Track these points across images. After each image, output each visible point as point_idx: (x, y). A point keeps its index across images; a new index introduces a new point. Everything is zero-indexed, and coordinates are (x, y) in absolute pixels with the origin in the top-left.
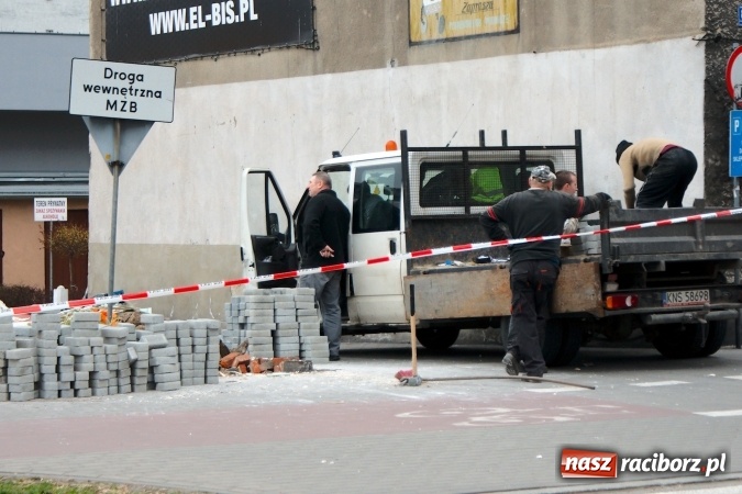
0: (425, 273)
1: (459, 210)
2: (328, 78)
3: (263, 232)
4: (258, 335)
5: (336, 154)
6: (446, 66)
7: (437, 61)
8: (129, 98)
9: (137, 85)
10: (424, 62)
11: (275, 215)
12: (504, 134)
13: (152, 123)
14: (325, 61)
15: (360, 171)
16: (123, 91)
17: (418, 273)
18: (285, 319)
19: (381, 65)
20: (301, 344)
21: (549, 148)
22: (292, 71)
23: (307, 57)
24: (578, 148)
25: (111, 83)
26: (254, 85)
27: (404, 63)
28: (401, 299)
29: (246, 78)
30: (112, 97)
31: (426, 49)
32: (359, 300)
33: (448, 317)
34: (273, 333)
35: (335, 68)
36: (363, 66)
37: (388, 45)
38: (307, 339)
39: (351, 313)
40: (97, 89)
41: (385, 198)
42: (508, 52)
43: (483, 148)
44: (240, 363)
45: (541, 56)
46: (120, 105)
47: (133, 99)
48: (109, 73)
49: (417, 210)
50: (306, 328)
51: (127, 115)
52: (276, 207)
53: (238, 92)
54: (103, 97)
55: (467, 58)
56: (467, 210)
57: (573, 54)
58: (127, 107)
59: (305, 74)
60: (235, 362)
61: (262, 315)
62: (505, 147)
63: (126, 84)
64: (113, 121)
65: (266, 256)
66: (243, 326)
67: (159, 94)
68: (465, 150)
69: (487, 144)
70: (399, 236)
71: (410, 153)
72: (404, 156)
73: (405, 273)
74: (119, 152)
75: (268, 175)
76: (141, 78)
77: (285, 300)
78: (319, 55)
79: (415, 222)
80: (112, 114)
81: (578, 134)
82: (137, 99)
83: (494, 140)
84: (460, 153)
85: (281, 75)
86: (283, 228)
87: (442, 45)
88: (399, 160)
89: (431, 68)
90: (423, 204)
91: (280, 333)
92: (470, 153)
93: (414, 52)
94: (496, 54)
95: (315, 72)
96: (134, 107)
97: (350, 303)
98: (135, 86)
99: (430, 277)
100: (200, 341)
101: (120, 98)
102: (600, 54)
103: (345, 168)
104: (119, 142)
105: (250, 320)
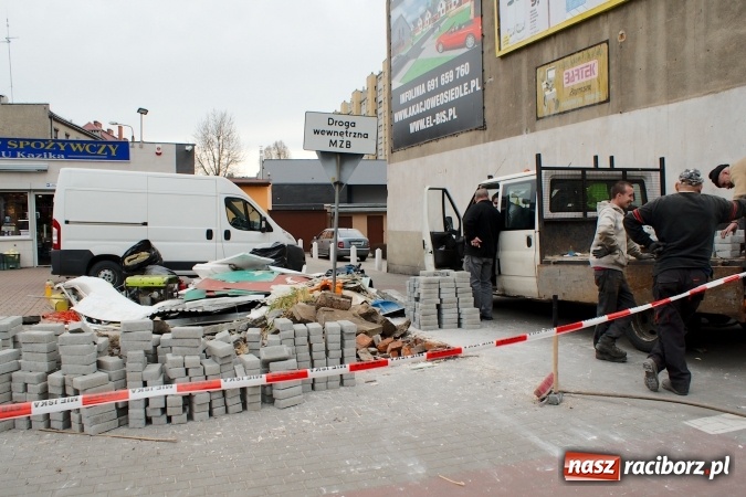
0: (554, 263)
1: (579, 215)
2: (491, 144)
3: (440, 228)
4: (427, 308)
5: (490, 177)
6: (560, 129)
7: (553, 126)
8: (346, 139)
9: (351, 129)
10: (546, 128)
11: (450, 218)
12: (612, 158)
13: (362, 155)
14: (490, 135)
15: (505, 187)
16: (341, 134)
17: (548, 263)
18: (448, 295)
19: (520, 133)
20: (459, 314)
21: (643, 170)
22: (473, 142)
23: (481, 134)
24: (662, 170)
25: (332, 128)
26: (454, 152)
27: (533, 130)
28: (534, 280)
29: (451, 149)
30: (333, 138)
31: (546, 121)
32: (505, 278)
33: (573, 300)
34: (438, 307)
35: (495, 138)
36: (510, 135)
37: (524, 121)
38: (464, 310)
39: (499, 286)
40: (323, 132)
41: (523, 206)
42: (601, 115)
43: (596, 168)
44: (393, 350)
45: (625, 114)
46: (339, 143)
47: (348, 139)
48: (331, 122)
49: (548, 214)
50: (463, 302)
51: (344, 150)
52: (450, 212)
53: (447, 155)
54: (328, 138)
55: (573, 123)
56: (585, 215)
57: (651, 110)
58: (344, 144)
59: (479, 143)
60: (389, 349)
61: (430, 293)
62: (612, 168)
63: (343, 129)
64: (336, 154)
65: (441, 246)
66: (417, 299)
67: (366, 136)
68: (584, 170)
69: (600, 166)
70: (534, 234)
71: (543, 171)
72: (539, 174)
73: (538, 262)
74: (340, 175)
75: (444, 191)
76: (354, 124)
77: (448, 281)
78: (487, 132)
79: (546, 223)
80: (333, 149)
81: (662, 160)
82: (351, 139)
83: (604, 163)
84: (580, 172)
85: (468, 145)
86: (456, 227)
87: (557, 118)
88: (535, 177)
89: (550, 132)
90: (552, 210)
91: (443, 306)
92: (587, 172)
93: (540, 123)
94: (593, 117)
95: (485, 142)
96: (349, 144)
97: (499, 279)
98: (349, 130)
99: (559, 267)
100: (334, 346)
101: (339, 138)
102: (673, 107)
103: (495, 186)
104: (340, 168)
105: (422, 297)
